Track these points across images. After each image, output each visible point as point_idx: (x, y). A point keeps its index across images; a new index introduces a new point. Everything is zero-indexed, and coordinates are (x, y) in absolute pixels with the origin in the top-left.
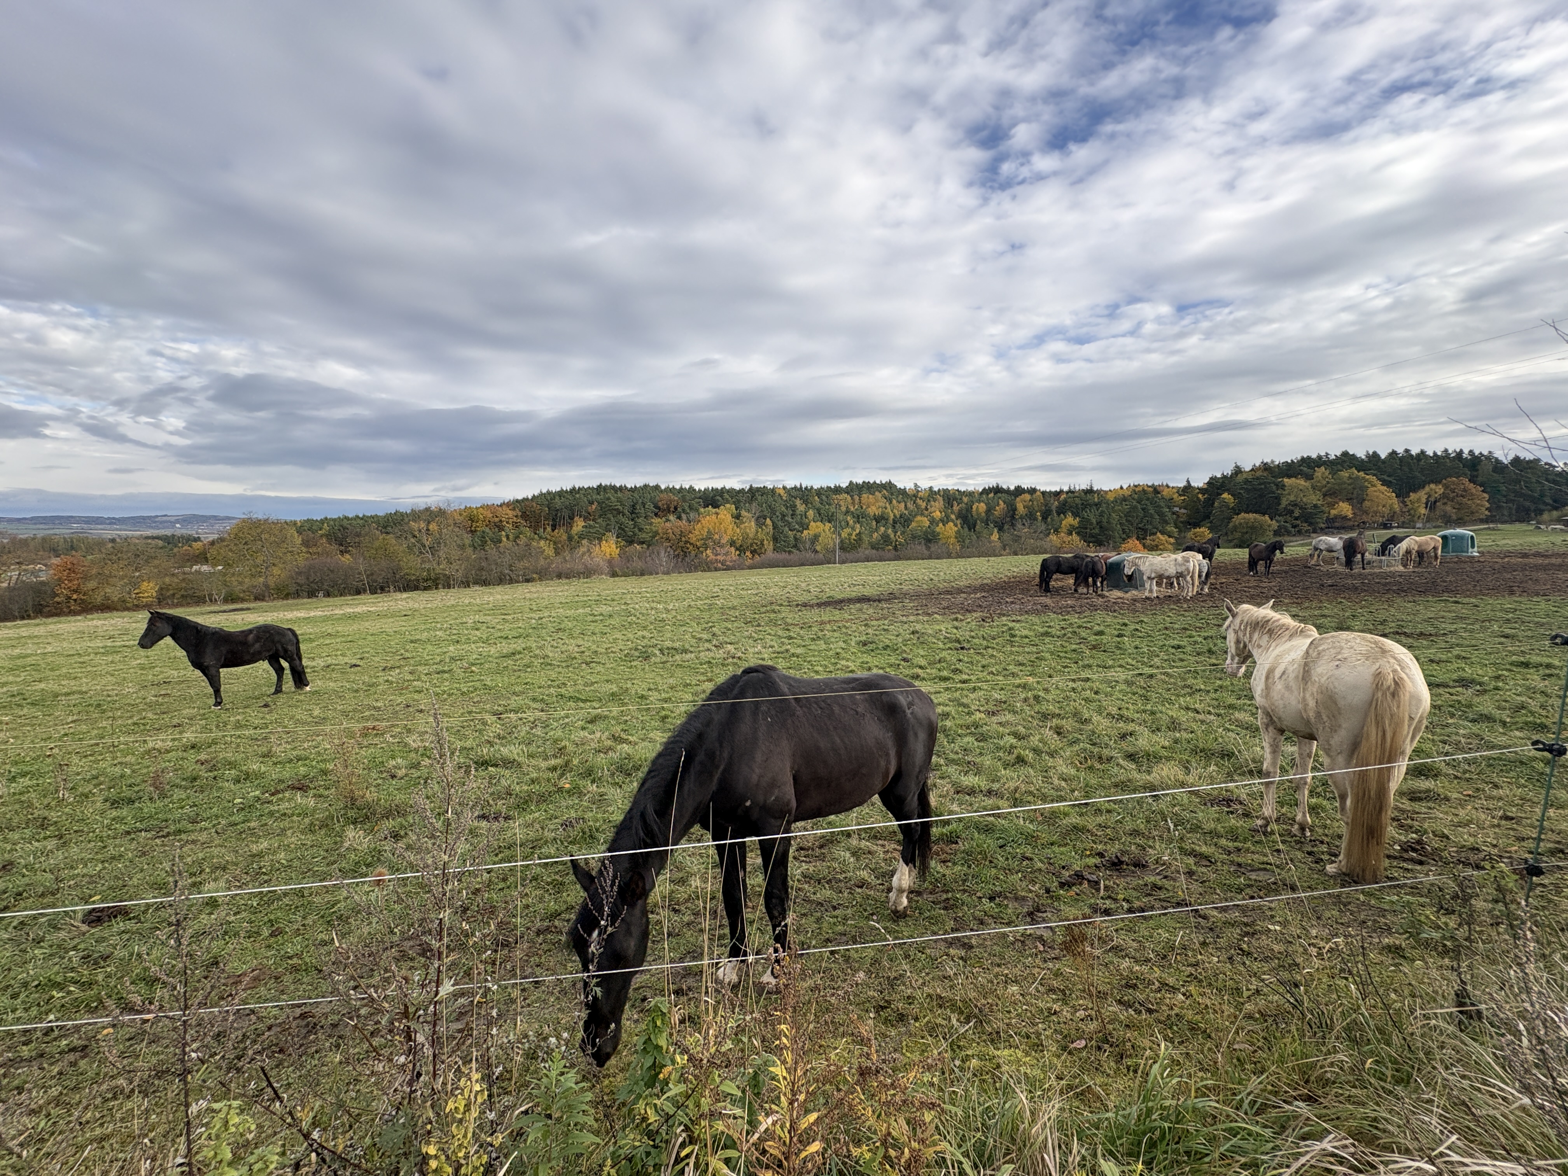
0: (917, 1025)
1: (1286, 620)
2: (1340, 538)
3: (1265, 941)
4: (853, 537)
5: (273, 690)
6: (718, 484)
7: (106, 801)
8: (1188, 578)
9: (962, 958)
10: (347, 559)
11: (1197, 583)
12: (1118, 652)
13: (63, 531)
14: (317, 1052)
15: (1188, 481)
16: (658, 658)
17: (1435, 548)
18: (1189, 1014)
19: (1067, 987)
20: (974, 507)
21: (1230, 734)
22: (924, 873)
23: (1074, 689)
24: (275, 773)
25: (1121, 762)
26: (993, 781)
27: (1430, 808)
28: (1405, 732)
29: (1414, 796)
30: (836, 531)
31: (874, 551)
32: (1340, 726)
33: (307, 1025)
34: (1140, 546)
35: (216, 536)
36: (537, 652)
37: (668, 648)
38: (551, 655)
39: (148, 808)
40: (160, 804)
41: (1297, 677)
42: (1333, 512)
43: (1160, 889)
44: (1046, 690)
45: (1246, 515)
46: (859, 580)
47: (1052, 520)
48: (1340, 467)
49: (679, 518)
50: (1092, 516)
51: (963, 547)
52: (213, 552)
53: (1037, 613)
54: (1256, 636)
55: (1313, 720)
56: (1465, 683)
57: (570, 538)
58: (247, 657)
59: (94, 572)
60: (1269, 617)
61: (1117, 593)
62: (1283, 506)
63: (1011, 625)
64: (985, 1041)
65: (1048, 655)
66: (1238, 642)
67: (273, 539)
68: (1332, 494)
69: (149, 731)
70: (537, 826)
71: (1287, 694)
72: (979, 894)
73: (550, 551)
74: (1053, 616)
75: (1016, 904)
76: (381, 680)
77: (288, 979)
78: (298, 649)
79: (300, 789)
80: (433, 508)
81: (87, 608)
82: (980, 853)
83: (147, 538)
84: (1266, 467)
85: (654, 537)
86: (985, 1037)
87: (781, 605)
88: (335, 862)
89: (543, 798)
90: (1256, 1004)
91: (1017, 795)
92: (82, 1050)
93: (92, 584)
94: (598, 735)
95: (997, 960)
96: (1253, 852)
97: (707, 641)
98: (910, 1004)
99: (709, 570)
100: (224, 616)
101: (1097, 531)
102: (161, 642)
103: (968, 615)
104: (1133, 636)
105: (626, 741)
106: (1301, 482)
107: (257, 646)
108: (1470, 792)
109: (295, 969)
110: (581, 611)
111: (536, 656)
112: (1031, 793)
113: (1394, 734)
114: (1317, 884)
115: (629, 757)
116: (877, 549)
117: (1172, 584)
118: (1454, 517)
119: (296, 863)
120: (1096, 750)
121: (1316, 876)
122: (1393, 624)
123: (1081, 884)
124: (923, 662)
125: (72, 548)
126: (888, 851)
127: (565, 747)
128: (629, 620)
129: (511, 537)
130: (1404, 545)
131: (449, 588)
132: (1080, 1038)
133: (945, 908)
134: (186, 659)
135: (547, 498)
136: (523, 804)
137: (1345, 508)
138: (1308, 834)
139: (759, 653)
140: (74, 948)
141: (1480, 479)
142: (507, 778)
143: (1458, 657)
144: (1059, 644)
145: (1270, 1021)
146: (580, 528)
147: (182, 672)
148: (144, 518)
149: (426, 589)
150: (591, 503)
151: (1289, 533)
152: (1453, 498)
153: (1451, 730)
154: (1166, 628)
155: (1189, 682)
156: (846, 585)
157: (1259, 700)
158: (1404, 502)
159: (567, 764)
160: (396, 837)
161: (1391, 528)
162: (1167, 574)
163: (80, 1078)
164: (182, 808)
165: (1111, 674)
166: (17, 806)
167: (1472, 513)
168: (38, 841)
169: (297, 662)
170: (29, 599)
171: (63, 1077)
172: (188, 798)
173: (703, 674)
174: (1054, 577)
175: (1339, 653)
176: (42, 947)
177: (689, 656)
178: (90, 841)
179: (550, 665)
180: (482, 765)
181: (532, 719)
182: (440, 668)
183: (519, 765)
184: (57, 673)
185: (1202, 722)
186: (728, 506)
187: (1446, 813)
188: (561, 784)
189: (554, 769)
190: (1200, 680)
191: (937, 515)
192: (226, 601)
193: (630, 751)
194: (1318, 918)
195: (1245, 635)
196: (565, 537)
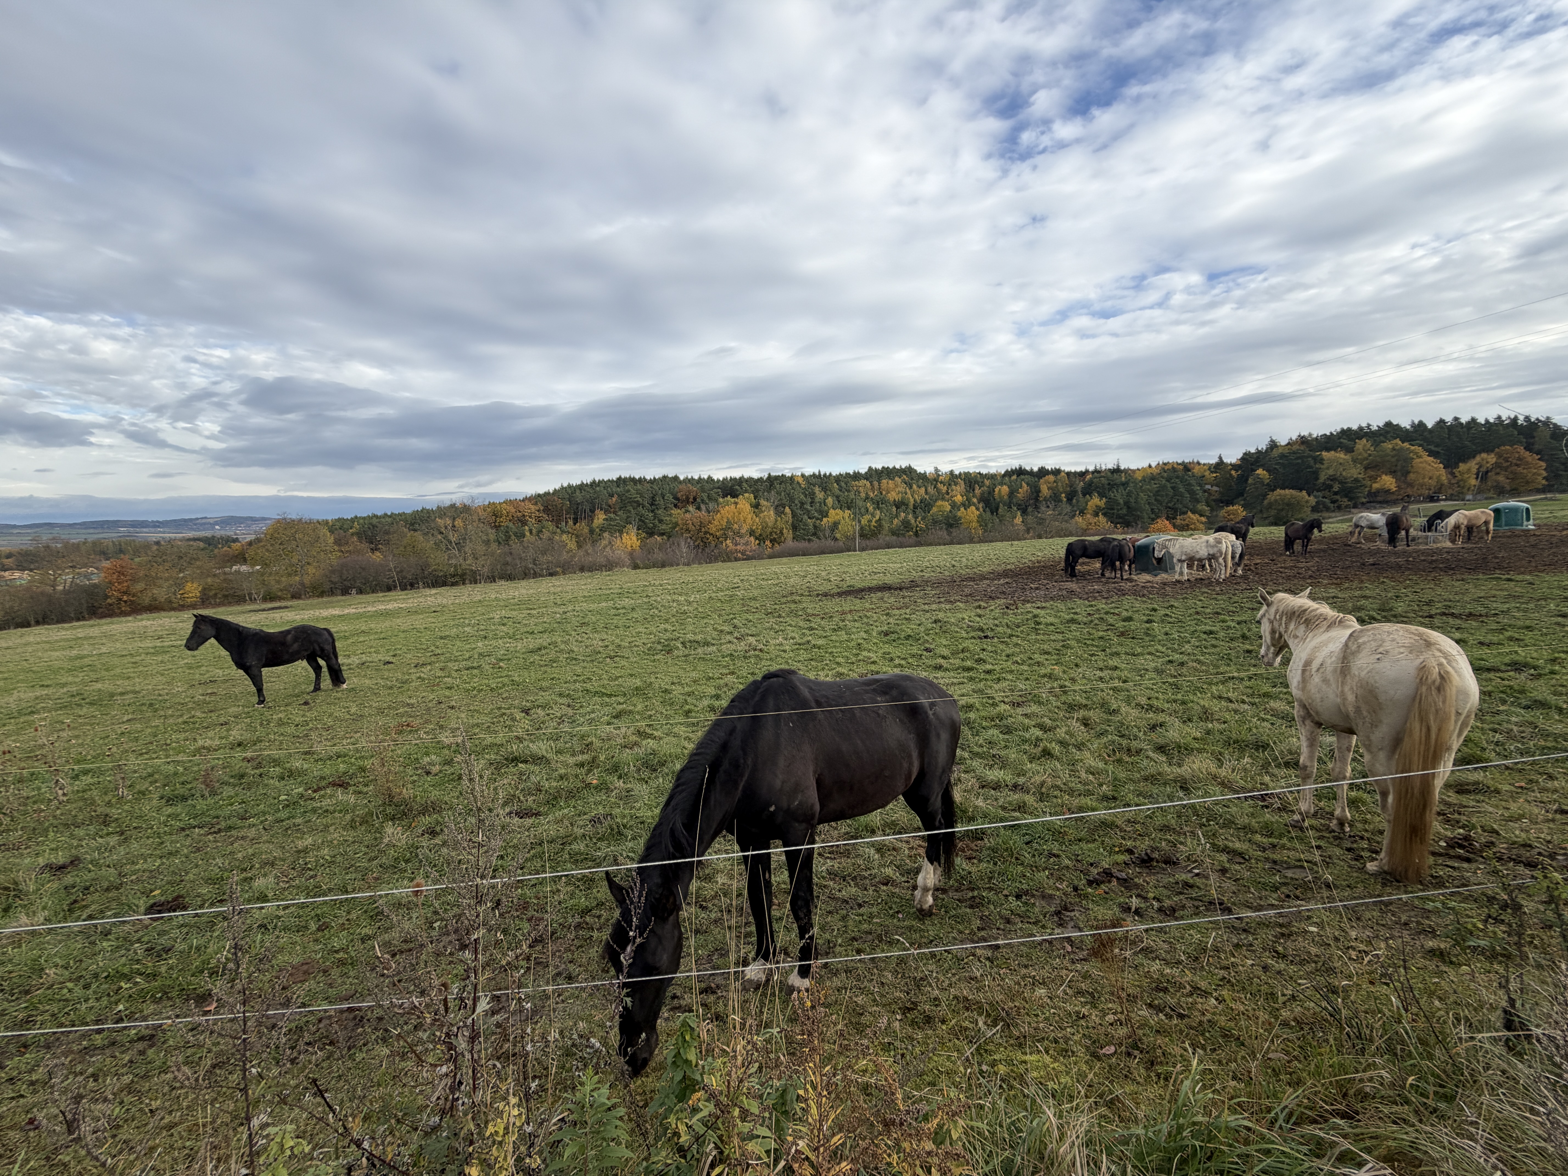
0: (944, 1027)
1: (1325, 609)
2: (1383, 514)
3: (1301, 942)
4: (873, 523)
5: (312, 688)
6: (736, 474)
7: (162, 798)
8: (1221, 560)
9: (988, 959)
10: (377, 557)
11: (1230, 564)
12: (1147, 639)
13: (111, 536)
14: (364, 1045)
15: (1220, 458)
16: (681, 652)
17: (1486, 523)
18: (1222, 1021)
19: (1096, 989)
20: (997, 490)
21: (1265, 724)
22: (949, 870)
23: (1101, 678)
24: (316, 770)
25: (1151, 754)
26: (1019, 775)
27: (1478, 802)
28: (1452, 728)
29: (1461, 788)
30: (857, 516)
31: (895, 538)
32: (1381, 721)
33: (355, 1018)
34: (1170, 526)
35: (253, 537)
36: (563, 647)
37: (690, 641)
38: (576, 649)
39: (201, 805)
40: (210, 801)
41: (1335, 671)
42: (1376, 486)
43: (1191, 886)
44: (1073, 680)
45: (1282, 492)
46: (879, 567)
47: (1078, 501)
48: (1382, 438)
49: (699, 508)
50: (1119, 496)
51: (986, 531)
52: (251, 552)
53: (1063, 598)
54: (1292, 626)
55: (1352, 714)
56: (1517, 666)
57: (592, 531)
58: (286, 657)
59: (141, 574)
60: (1306, 606)
61: (1146, 577)
62: (1321, 480)
63: (1037, 611)
64: (1012, 1045)
65: (1073, 643)
66: (1273, 632)
67: (306, 538)
68: (1374, 467)
69: (198, 729)
70: (566, 822)
71: (1324, 687)
72: (1005, 892)
73: (572, 545)
74: (1079, 602)
75: (1043, 903)
76: (413, 677)
77: (335, 972)
78: (334, 647)
79: (340, 786)
80: (458, 504)
81: (136, 609)
82: (1006, 850)
83: (189, 540)
84: (1303, 441)
85: (674, 528)
86: (1012, 1042)
87: (802, 595)
88: (376, 857)
89: (571, 795)
90: (1292, 1011)
91: (1044, 790)
92: (150, 1039)
93: (140, 586)
94: (625, 730)
95: (1024, 961)
96: (1288, 849)
97: (729, 633)
98: (936, 1006)
99: (729, 560)
100: (263, 615)
101: (1124, 511)
102: (207, 644)
103: (992, 602)
104: (1163, 621)
105: (650, 736)
106: (1341, 455)
107: (296, 646)
108: (1523, 784)
109: (342, 963)
110: (604, 604)
111: (561, 651)
112: (1057, 787)
113: (1439, 730)
114: (1357, 883)
115: (654, 753)
116: (898, 536)
117: (1203, 566)
118: (1508, 488)
119: (339, 859)
120: (1124, 742)
121: (1355, 874)
122: (1440, 605)
123: (1110, 882)
124: (946, 652)
125: (121, 551)
126: (912, 848)
127: (591, 743)
128: (651, 613)
129: (534, 531)
130: (1452, 520)
131: (476, 583)
132: (1107, 1044)
133: (971, 907)
134: (229, 659)
135: (568, 492)
136: (553, 800)
137: (1388, 482)
138: (1348, 829)
139: (781, 644)
140: (139, 941)
141: (1537, 447)
142: (537, 775)
143: (1511, 639)
144: (1085, 631)
145: (1306, 1028)
146: (601, 521)
147: (227, 672)
148: (185, 520)
149: (453, 584)
150: (612, 496)
151: (1328, 509)
152: (1507, 467)
153: (1503, 717)
154: (1197, 613)
155: (1221, 670)
156: (866, 574)
157: (1294, 689)
158: (1452, 474)
159: (594, 759)
160: (433, 833)
161: (1438, 500)
162: (1198, 557)
163: (149, 1066)
164: (232, 805)
165: (1140, 662)
166: (81, 804)
167: (1528, 482)
168: (101, 837)
169: (334, 661)
170: (83, 601)
171: (134, 1066)
172: (237, 795)
173: (725, 667)
174: (1080, 560)
175: (1380, 646)
176: (109, 940)
177: (711, 649)
178: (148, 838)
179: (575, 659)
180: (513, 761)
181: (559, 715)
182: (469, 664)
183: (548, 761)
184: (112, 673)
185: (1236, 711)
186: (746, 495)
187: (1497, 807)
188: (589, 780)
189: (581, 765)
190: (1233, 667)
191: (959, 499)
192: (265, 599)
193: (655, 747)
194: (1358, 919)
195: (1280, 625)
196: (586, 530)
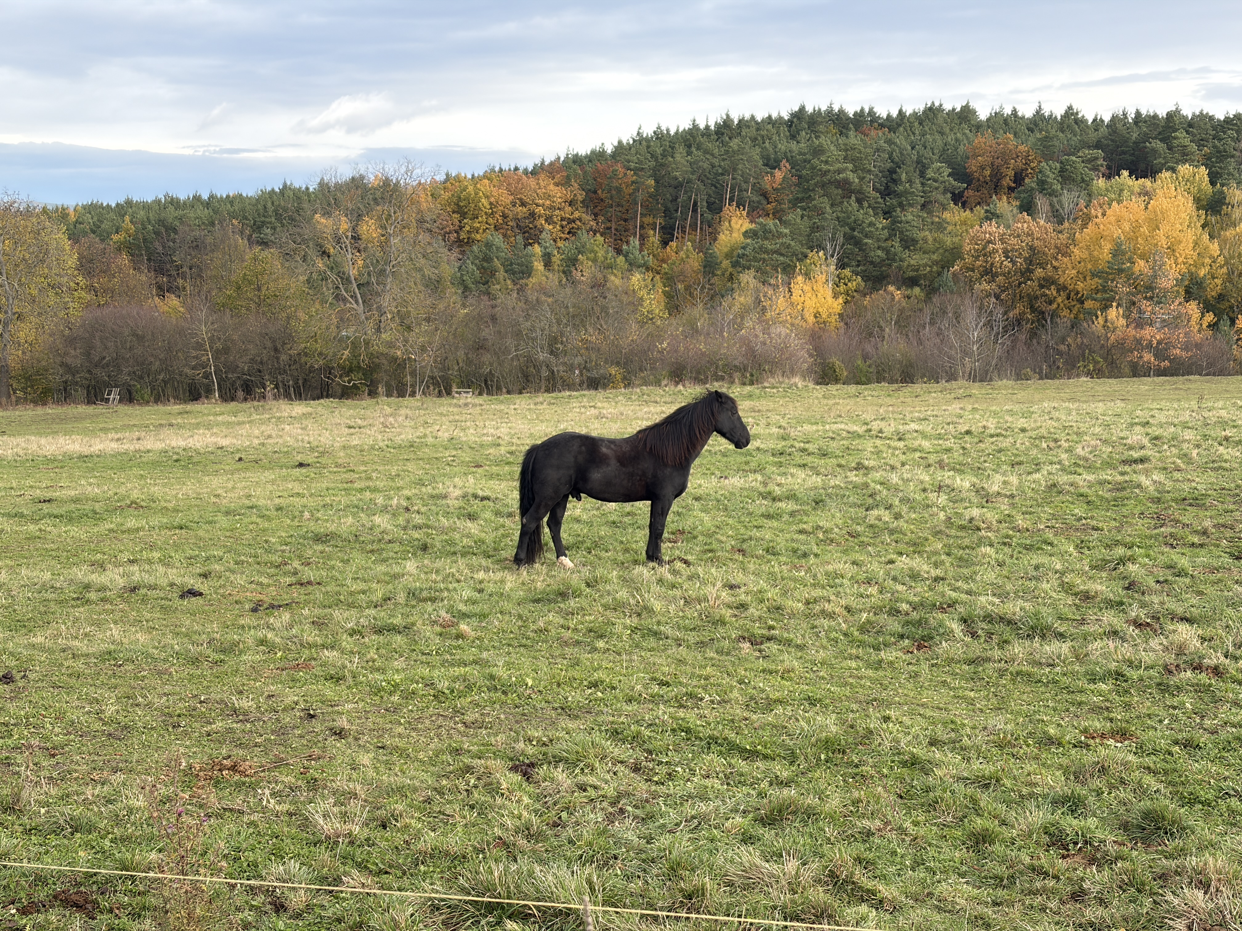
10: (172, 309)
16: (958, 646)
24: (28, 857)
36: (623, 594)
37: (988, 618)
38: (657, 606)
49: (1028, 207)
57: (710, 267)
73: (654, 303)
76: (250, 638)
79: (79, 907)
85: (946, 265)
97: (1111, 604)
99: (1114, 371)
128: (871, 518)
129: (556, 259)
131: (402, 394)
146: (737, 237)
149: (346, 393)
150: (772, 164)
177: (1052, 648)
182: (384, 617)
186: (1185, 169)
196: (695, 261)
